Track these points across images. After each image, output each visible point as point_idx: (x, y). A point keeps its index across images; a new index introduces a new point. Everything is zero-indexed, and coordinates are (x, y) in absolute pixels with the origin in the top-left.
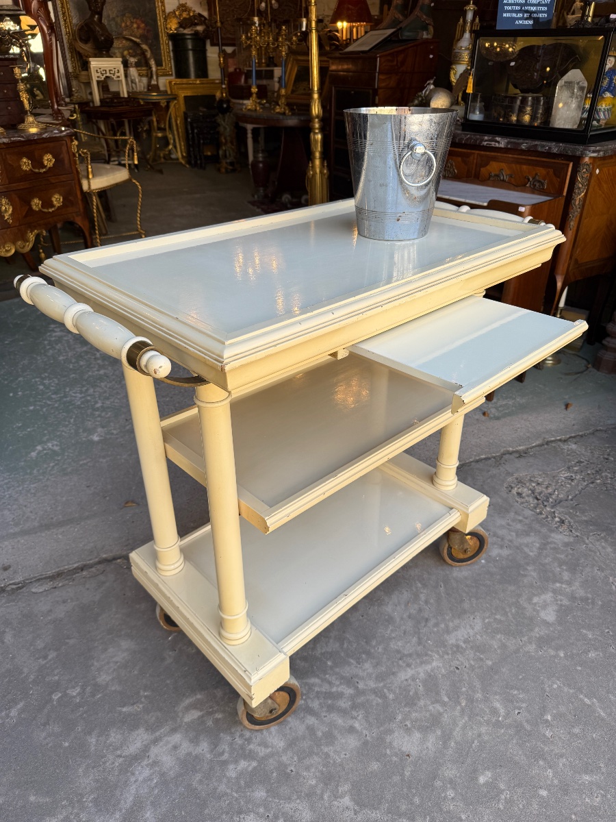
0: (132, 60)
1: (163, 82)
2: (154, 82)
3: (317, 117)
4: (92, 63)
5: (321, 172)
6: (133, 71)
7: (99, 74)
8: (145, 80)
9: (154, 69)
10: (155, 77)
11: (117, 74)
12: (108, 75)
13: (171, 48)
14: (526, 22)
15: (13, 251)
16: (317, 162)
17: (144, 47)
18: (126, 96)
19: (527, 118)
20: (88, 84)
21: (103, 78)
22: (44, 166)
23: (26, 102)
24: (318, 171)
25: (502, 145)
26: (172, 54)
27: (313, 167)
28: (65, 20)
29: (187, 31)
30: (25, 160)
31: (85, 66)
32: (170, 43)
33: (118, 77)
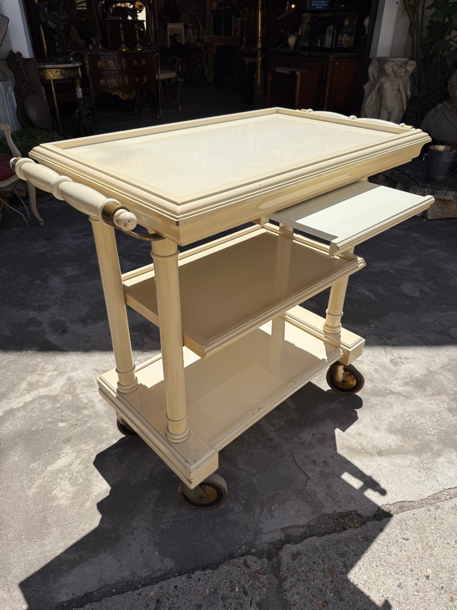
0: (190, 25)
1: (206, 38)
2: (201, 38)
3: (260, 49)
4: (168, 26)
5: (261, 76)
6: (190, 31)
7: (171, 32)
8: (196, 36)
9: (202, 30)
10: (201, 35)
11: (180, 32)
12: (176, 32)
13: (212, 18)
14: (320, 7)
15: (127, 98)
16: (259, 71)
17: (198, 17)
18: (184, 43)
19: (319, 44)
20: (166, 37)
21: (173, 34)
22: (142, 64)
23: (138, 38)
24: (259, 75)
25: (306, 54)
26: (212, 22)
27: (257, 73)
28: (157, 3)
29: (221, 9)
30: (135, 61)
31: (165, 27)
32: (212, 16)
33: (181, 33)
